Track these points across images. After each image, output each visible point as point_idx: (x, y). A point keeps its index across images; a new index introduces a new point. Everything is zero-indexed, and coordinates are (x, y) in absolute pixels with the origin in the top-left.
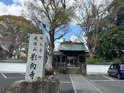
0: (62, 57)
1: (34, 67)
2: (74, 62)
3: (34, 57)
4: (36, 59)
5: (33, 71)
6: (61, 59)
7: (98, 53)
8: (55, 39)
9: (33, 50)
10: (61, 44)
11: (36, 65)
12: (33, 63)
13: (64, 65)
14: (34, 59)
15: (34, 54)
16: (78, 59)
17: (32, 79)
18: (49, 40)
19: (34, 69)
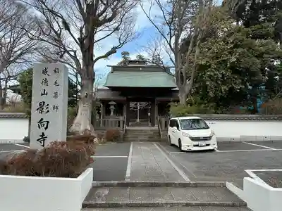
0: (115, 103)
1: (45, 126)
2: (149, 114)
3: (44, 107)
4: (48, 111)
5: (43, 133)
6: (112, 107)
7: (197, 92)
8: (94, 59)
9: (42, 95)
10: (115, 69)
11: (48, 122)
12: (42, 119)
13: (119, 122)
14: (45, 110)
15: (44, 103)
16: (156, 108)
17: (43, 146)
18: (81, 61)
19: (46, 128)
